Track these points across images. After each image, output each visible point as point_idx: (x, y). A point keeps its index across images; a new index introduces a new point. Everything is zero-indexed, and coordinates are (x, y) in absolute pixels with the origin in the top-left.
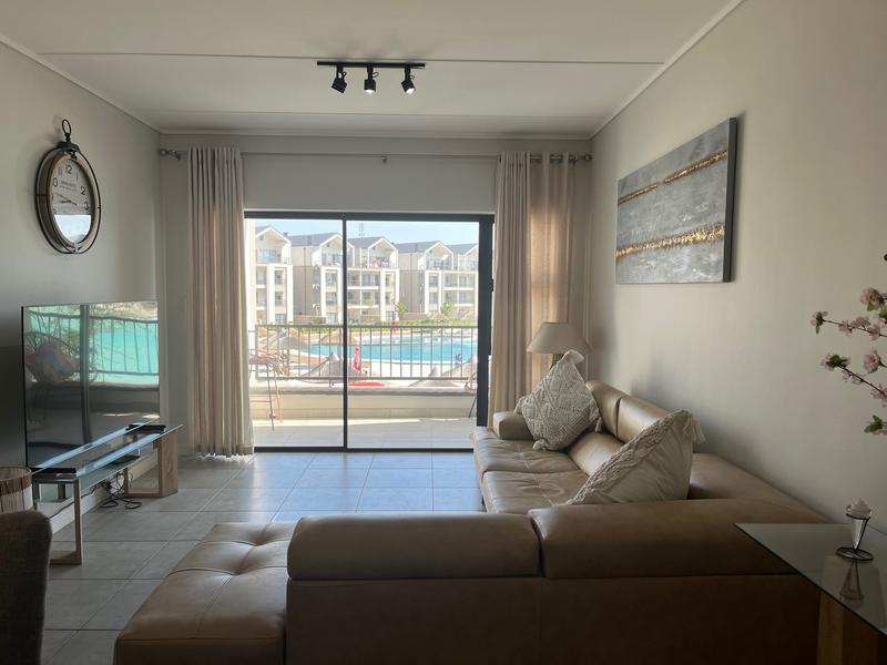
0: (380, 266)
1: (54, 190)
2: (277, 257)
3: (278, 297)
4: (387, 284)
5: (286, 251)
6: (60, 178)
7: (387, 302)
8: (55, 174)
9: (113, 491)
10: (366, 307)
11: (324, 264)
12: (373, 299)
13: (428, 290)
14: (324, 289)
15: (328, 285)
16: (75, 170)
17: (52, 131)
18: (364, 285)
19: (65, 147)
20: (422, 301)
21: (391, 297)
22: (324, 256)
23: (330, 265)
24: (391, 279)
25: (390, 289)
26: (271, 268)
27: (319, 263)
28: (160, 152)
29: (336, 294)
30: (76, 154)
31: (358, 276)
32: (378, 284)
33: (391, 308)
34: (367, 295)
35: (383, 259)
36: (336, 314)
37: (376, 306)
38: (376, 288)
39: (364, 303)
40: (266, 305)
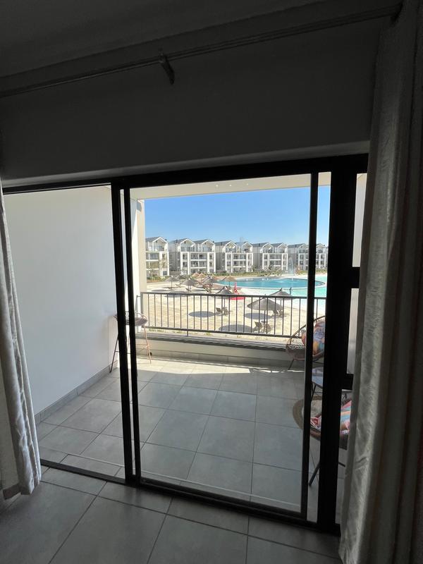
0: (246, 252)
2: (210, 250)
3: (211, 263)
5: (214, 248)
7: (249, 265)
10: (241, 267)
12: (243, 263)
13: (263, 260)
15: (228, 259)
18: (240, 259)
20: (261, 265)
21: (250, 263)
22: (226, 249)
24: (250, 257)
25: (250, 260)
26: (208, 254)
27: (225, 252)
29: (230, 262)
31: (238, 256)
32: (245, 258)
33: (250, 267)
34: (241, 262)
35: (247, 250)
37: (245, 266)
38: (245, 260)
39: (240, 265)
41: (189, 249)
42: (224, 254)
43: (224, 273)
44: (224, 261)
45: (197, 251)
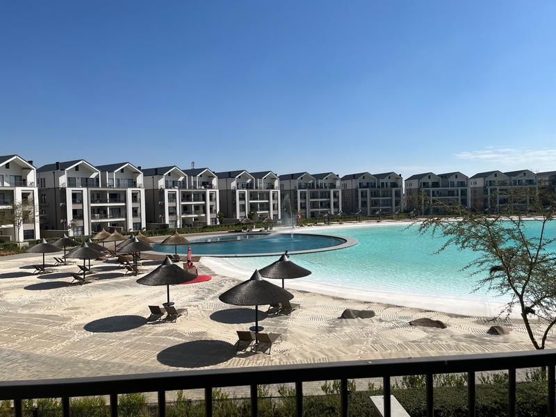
0: (206, 187)
2: (134, 184)
3: (135, 211)
5: (140, 179)
7: (211, 212)
10: (196, 216)
12: (201, 210)
13: (238, 203)
14: (167, 205)
15: (170, 201)
18: (195, 201)
20: (234, 210)
21: (214, 208)
22: (166, 182)
23: (171, 188)
24: (214, 197)
25: (213, 203)
27: (164, 187)
29: (175, 208)
31: (190, 195)
32: (204, 199)
33: (214, 216)
34: (197, 207)
35: (207, 183)
36: (176, 222)
37: (204, 215)
38: (204, 203)
39: (195, 213)
40: (126, 217)
41: (86, 182)
42: (162, 192)
43: (164, 229)
44: (163, 206)
45: (104, 185)
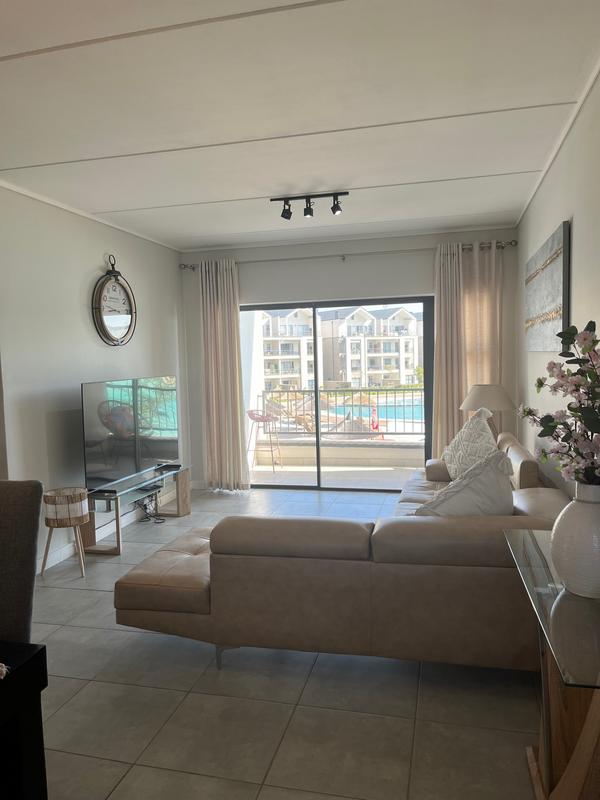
0: (400, 334)
1: (103, 303)
2: (309, 331)
3: (311, 366)
4: (406, 350)
6: (108, 296)
7: (407, 367)
8: (105, 293)
9: (148, 511)
10: (386, 372)
11: (349, 335)
12: (393, 363)
14: (350, 357)
15: (353, 352)
16: (118, 288)
17: (103, 264)
18: (385, 351)
19: (112, 273)
21: (410, 363)
22: (349, 328)
23: (354, 335)
24: (410, 346)
25: (410, 355)
26: (304, 341)
27: (345, 335)
28: (180, 266)
29: (359, 361)
30: (119, 277)
31: (379, 344)
32: (398, 350)
33: (411, 372)
34: (388, 361)
35: (402, 328)
36: (360, 379)
37: (397, 371)
38: (397, 354)
39: (386, 368)
40: (300, 373)
42: (343, 341)
